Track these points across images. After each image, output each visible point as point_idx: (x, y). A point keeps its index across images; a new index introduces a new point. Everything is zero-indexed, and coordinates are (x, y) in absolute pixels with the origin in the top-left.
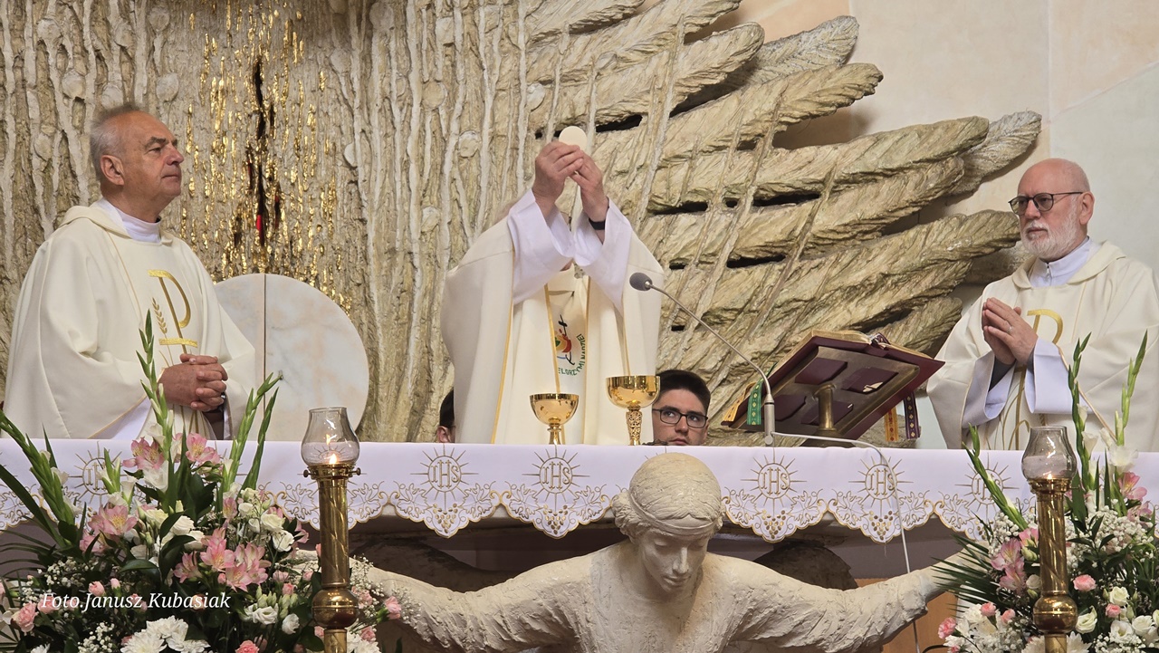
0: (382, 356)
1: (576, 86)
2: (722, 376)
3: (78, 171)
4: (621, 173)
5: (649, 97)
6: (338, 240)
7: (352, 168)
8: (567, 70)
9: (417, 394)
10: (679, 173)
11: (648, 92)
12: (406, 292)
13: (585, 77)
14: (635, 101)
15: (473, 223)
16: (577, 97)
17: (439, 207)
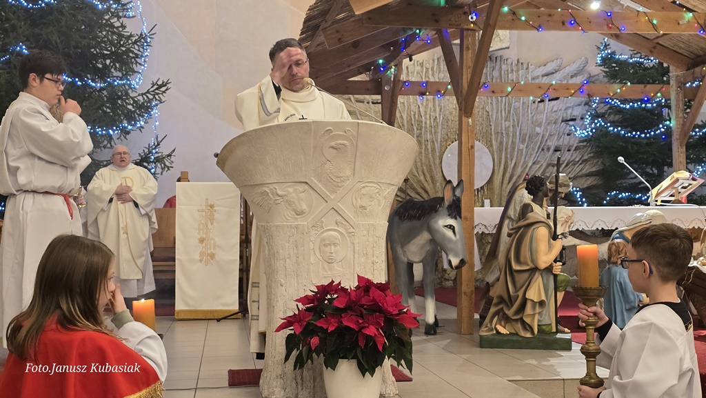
0: (496, 160)
2: (580, 162)
3: (422, 115)
4: (555, 111)
6: (484, 130)
7: (488, 112)
9: (504, 168)
10: (569, 111)
12: (501, 143)
15: (518, 124)
17: (509, 121)
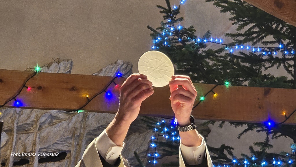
1: (26, 134)
5: (71, 141)
8: (21, 124)
11: (71, 138)
13: (32, 128)
14: (63, 144)
16: (27, 141)
